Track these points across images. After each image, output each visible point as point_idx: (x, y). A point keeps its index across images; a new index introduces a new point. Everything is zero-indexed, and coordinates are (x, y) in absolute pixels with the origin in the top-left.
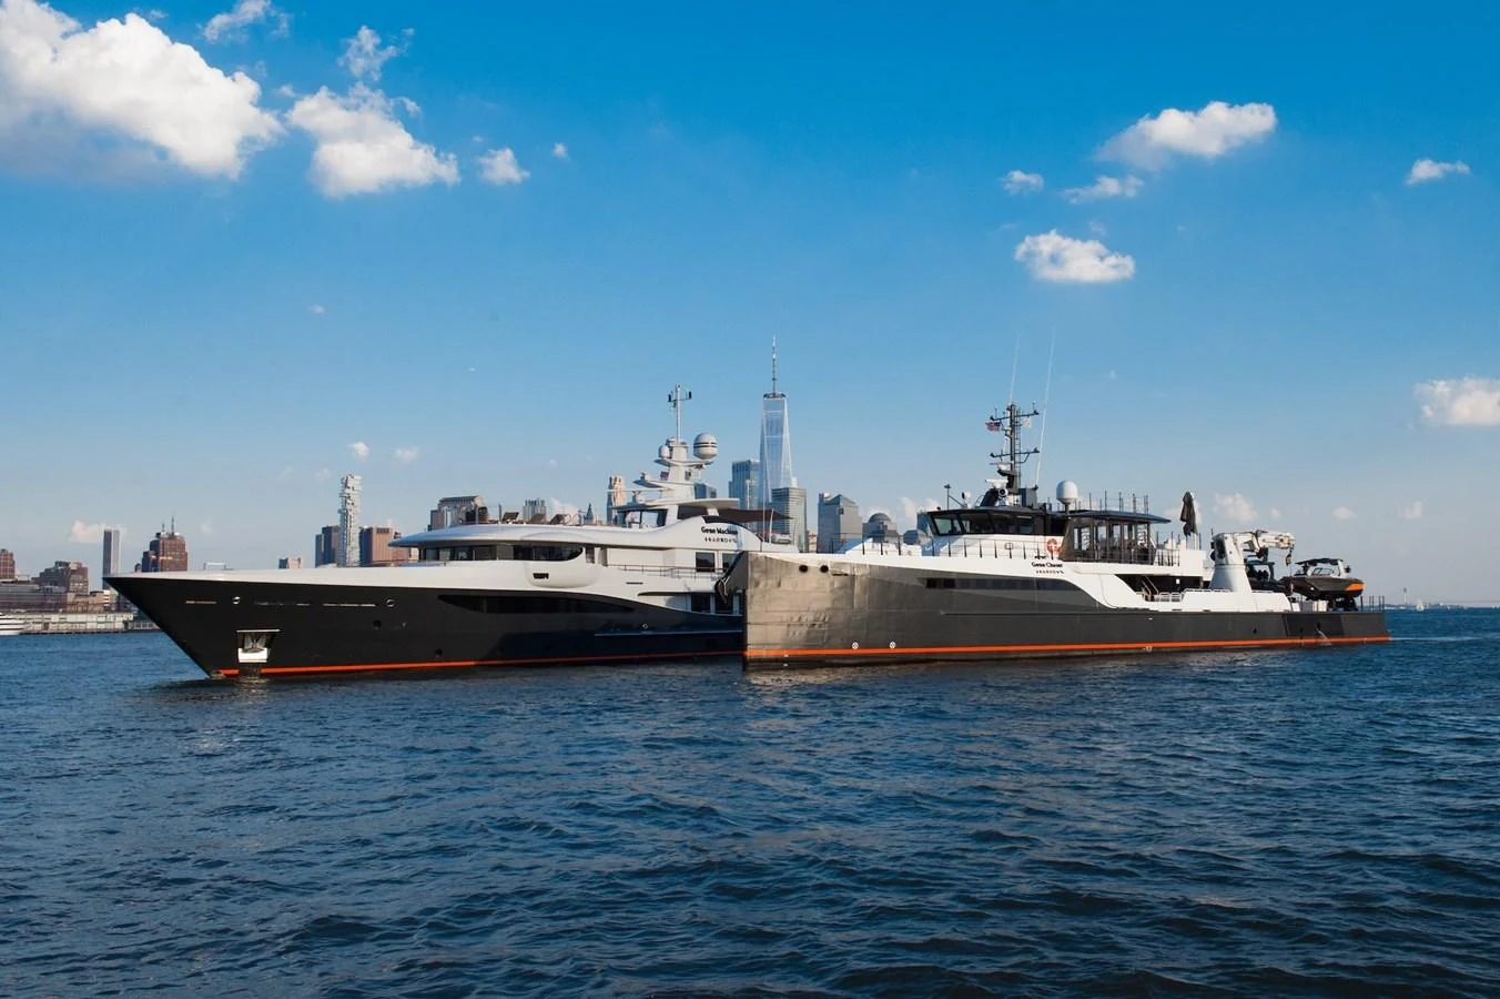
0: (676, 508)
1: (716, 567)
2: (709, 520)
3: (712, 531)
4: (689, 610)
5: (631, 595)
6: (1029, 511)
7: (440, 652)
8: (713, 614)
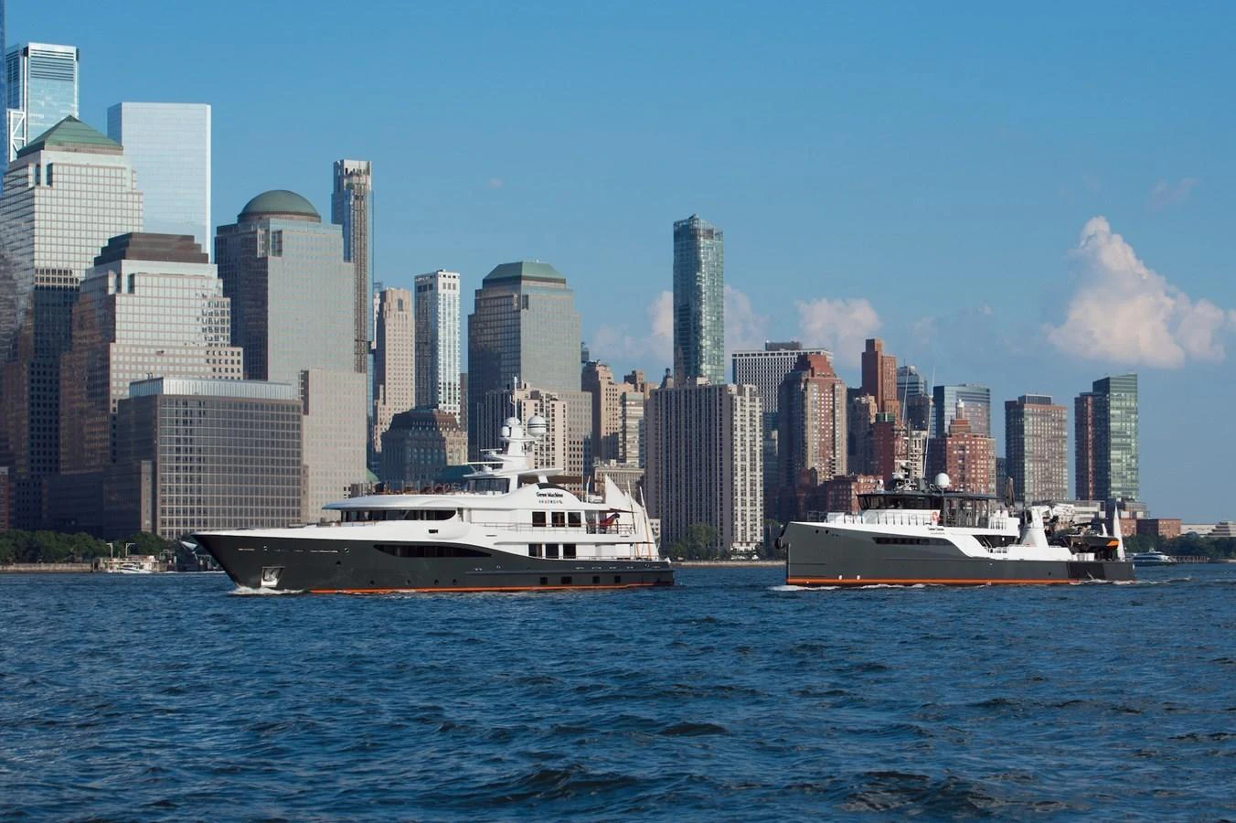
0: (517, 477)
1: (547, 522)
2: (542, 486)
3: (545, 495)
4: (528, 555)
5: (488, 544)
6: (922, 494)
7: (372, 582)
8: (544, 558)
